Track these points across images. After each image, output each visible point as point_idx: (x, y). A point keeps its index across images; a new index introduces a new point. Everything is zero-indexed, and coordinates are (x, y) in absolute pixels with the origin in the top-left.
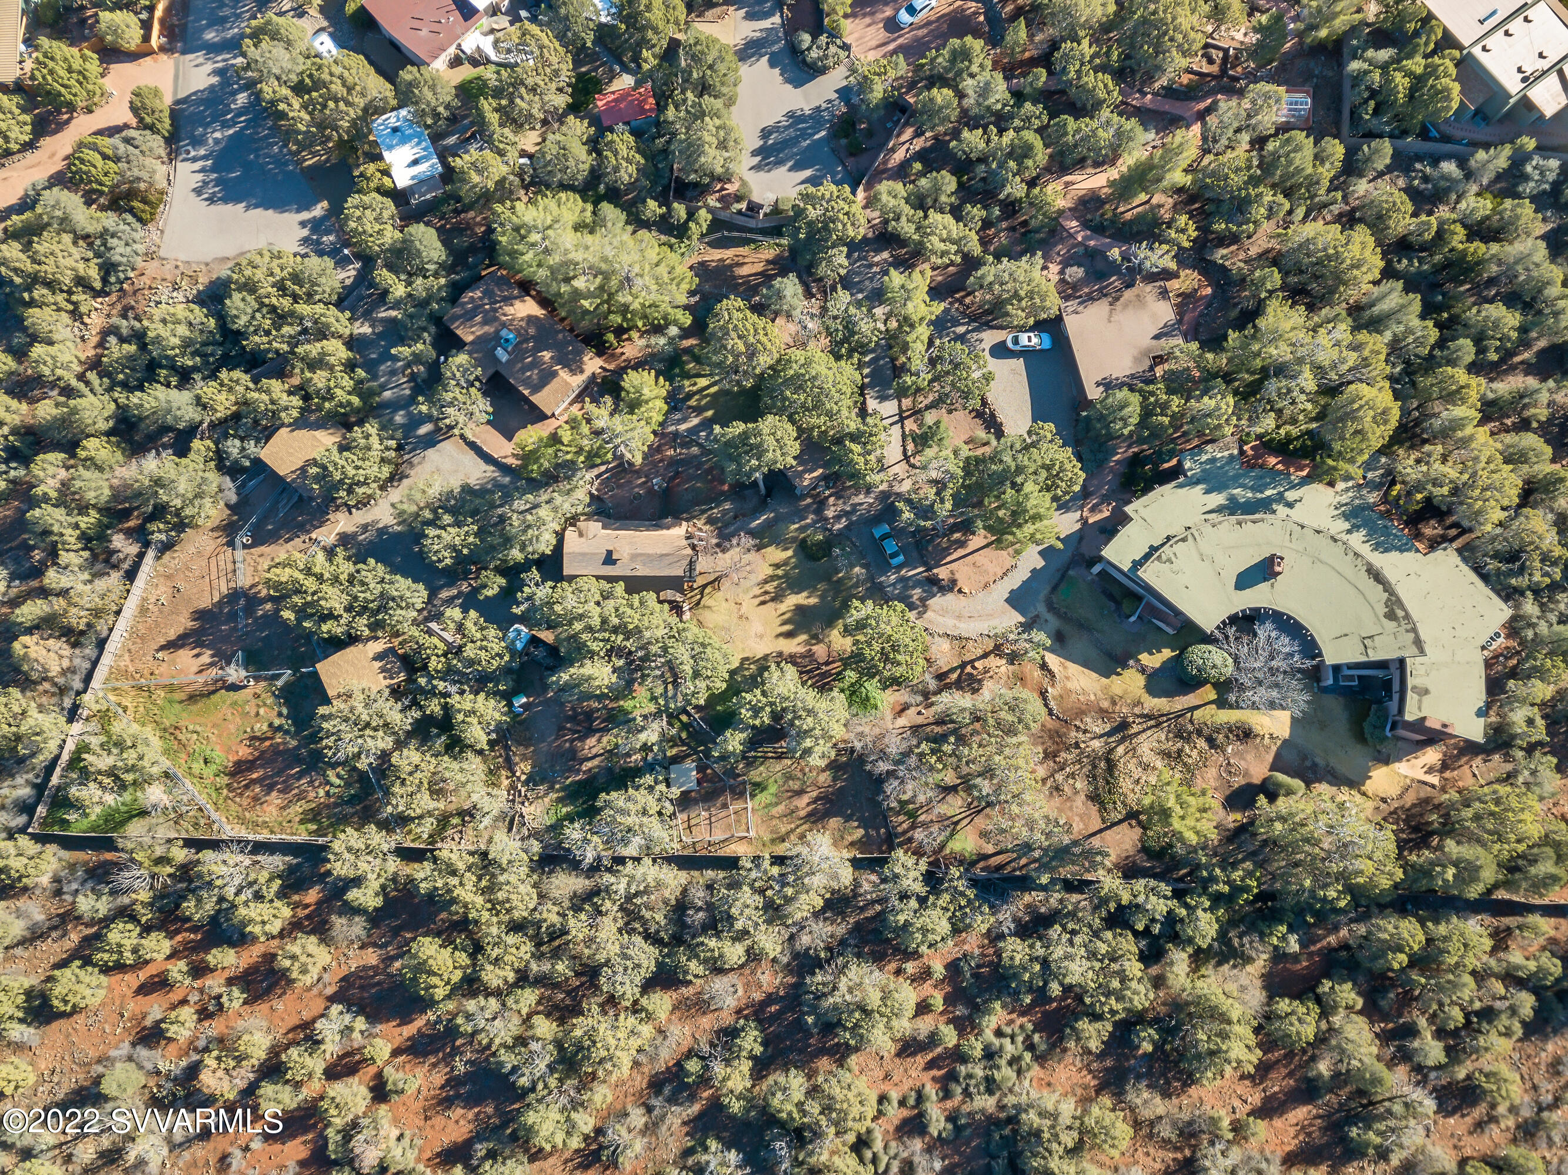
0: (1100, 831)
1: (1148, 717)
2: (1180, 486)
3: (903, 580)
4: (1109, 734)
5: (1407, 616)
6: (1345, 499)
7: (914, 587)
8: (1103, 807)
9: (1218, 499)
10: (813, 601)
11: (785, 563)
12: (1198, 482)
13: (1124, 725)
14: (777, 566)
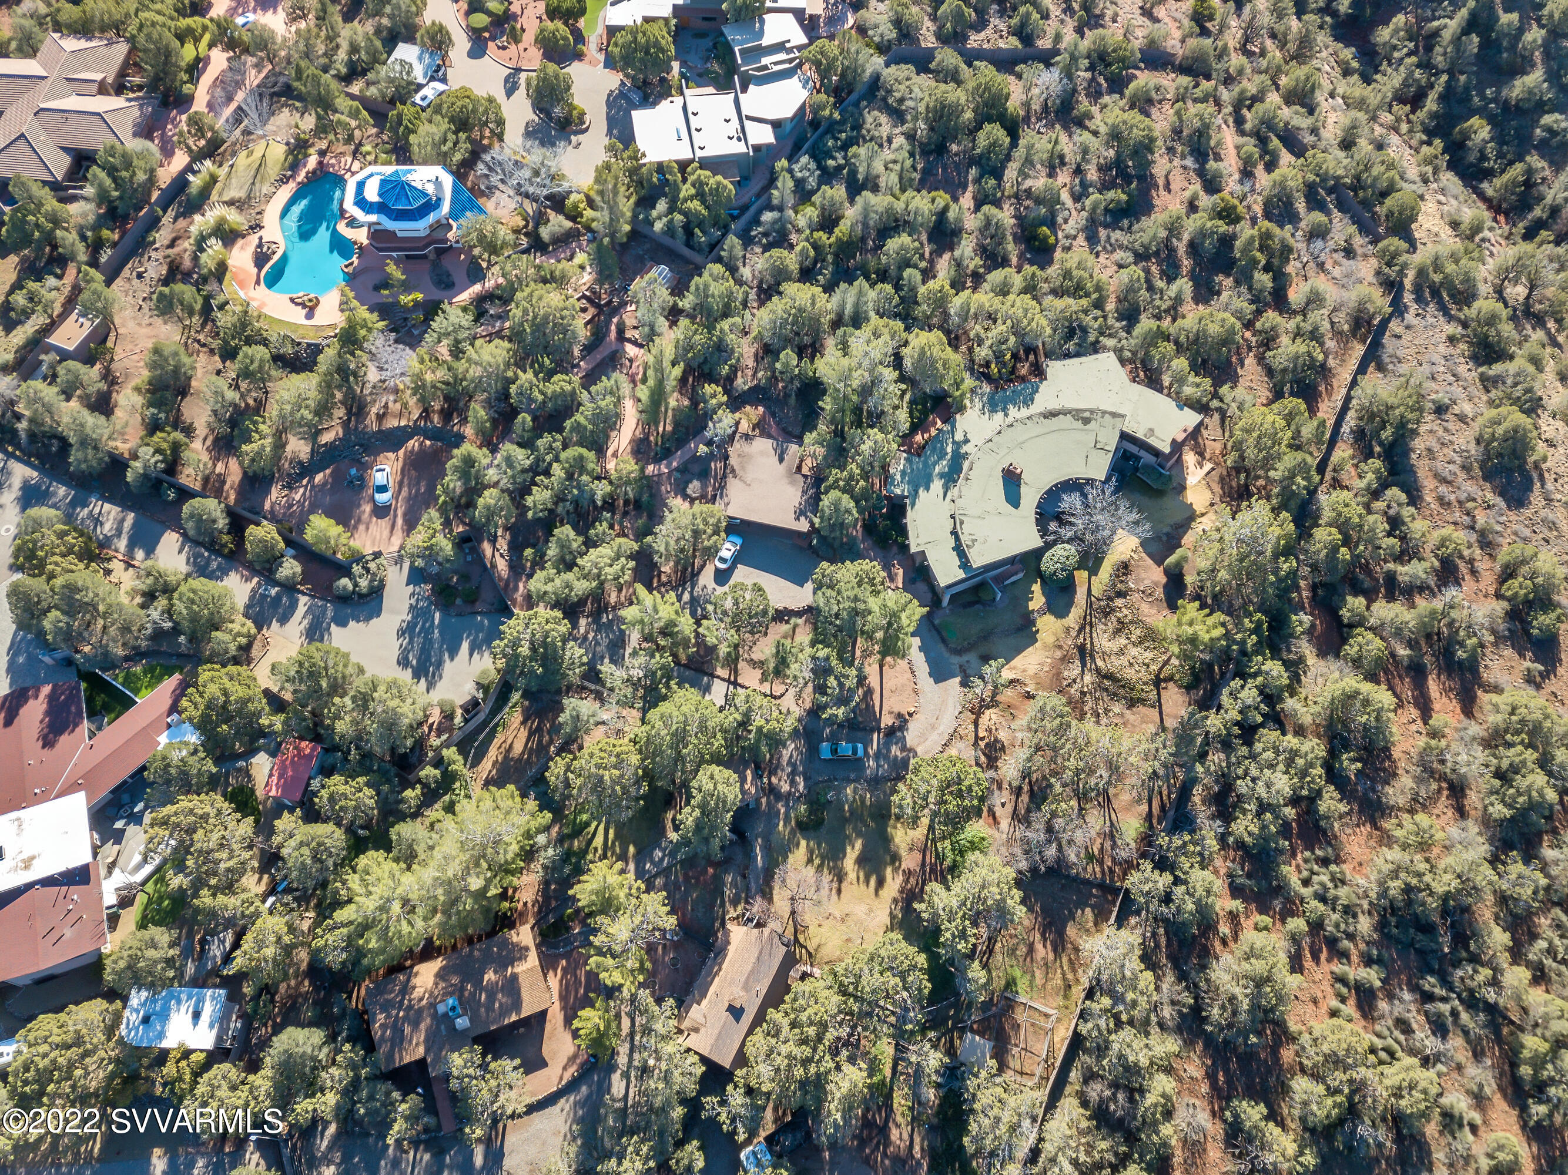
0: (1161, 713)
1: (1082, 628)
2: (913, 505)
3: (877, 756)
4: (1084, 665)
5: (1091, 411)
6: (978, 405)
7: (889, 751)
8: (1143, 701)
9: (937, 485)
10: (859, 844)
11: (811, 852)
12: (916, 492)
13: (1082, 649)
14: (810, 861)
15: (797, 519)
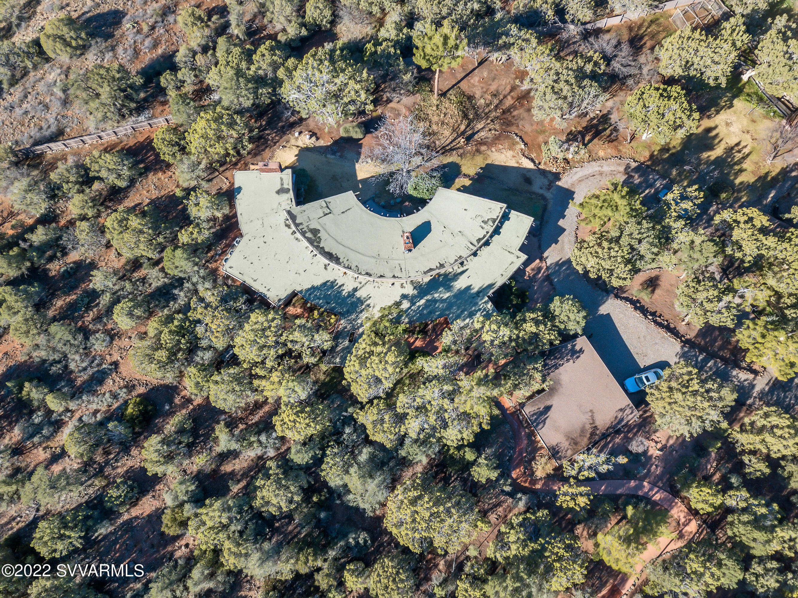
0: (459, 82)
1: (452, 150)
2: (490, 286)
3: (651, 186)
4: (473, 134)
7: (640, 183)
8: (463, 94)
9: (460, 284)
10: (705, 155)
11: (737, 174)
12: (478, 293)
13: (468, 139)
14: (741, 171)
15: (581, 351)
